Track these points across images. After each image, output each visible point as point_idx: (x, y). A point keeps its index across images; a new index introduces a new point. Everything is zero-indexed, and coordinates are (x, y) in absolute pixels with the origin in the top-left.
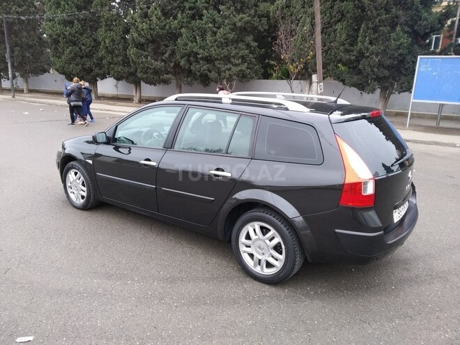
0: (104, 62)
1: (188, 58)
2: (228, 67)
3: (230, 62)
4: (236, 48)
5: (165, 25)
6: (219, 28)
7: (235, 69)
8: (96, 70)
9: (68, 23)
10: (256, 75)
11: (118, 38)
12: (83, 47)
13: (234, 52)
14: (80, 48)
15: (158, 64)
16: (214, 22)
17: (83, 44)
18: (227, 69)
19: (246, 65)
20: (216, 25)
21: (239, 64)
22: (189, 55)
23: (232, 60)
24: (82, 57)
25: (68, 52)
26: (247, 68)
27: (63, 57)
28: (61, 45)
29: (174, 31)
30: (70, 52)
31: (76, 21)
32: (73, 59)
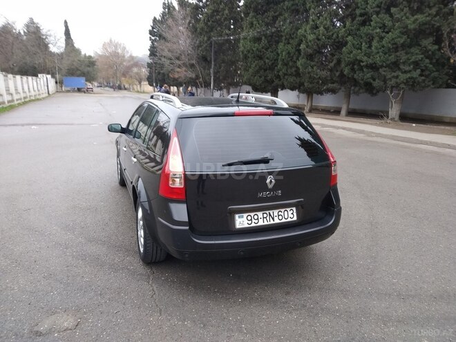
0: (281, 73)
1: (353, 66)
2: (395, 74)
3: (399, 69)
4: (407, 53)
5: (333, 35)
6: (387, 33)
7: (403, 77)
8: (276, 82)
9: (257, 40)
10: (433, 84)
11: (294, 50)
12: (267, 61)
13: (404, 58)
14: (265, 62)
15: (325, 74)
16: (383, 27)
17: (268, 58)
18: (393, 77)
19: (418, 71)
20: (386, 30)
21: (410, 71)
22: (353, 64)
23: (402, 67)
24: (265, 70)
25: (254, 66)
26: (421, 75)
27: (250, 70)
28: (250, 59)
29: (341, 40)
30: (256, 66)
31: (263, 38)
32: (258, 72)
